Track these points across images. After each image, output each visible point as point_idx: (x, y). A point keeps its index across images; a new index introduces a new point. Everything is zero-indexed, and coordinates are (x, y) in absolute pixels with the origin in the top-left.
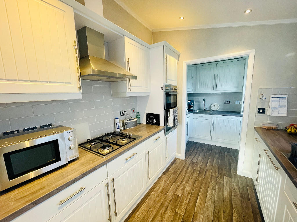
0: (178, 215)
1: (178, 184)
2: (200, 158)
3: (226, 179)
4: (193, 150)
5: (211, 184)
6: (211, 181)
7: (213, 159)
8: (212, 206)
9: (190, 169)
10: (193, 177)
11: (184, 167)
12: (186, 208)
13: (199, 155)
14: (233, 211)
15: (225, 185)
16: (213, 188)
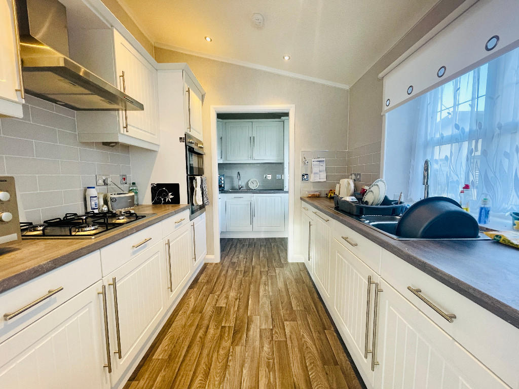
0: (227, 329)
1: (218, 293)
2: (241, 256)
3: (277, 270)
4: (230, 249)
5: (262, 280)
6: (261, 277)
7: (258, 253)
8: (268, 302)
9: (230, 272)
10: (237, 279)
11: (221, 271)
12: (236, 316)
13: (240, 252)
14: (291, 298)
15: (278, 277)
16: (265, 284)
